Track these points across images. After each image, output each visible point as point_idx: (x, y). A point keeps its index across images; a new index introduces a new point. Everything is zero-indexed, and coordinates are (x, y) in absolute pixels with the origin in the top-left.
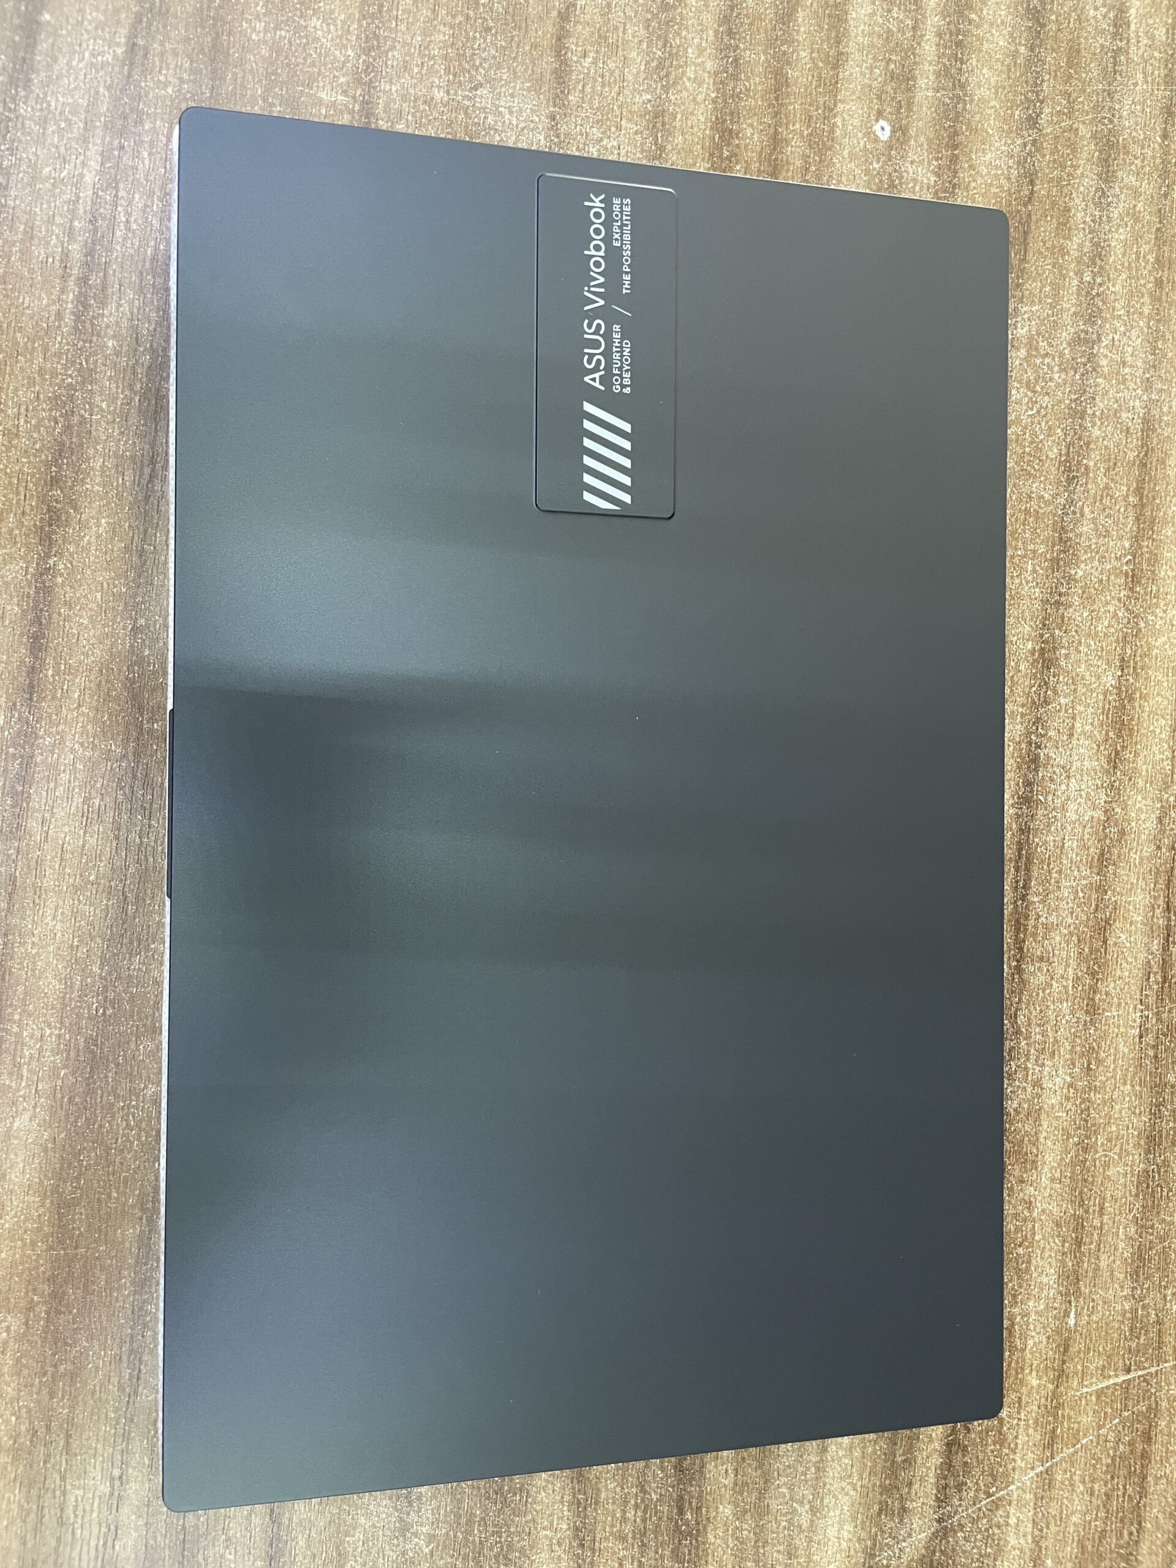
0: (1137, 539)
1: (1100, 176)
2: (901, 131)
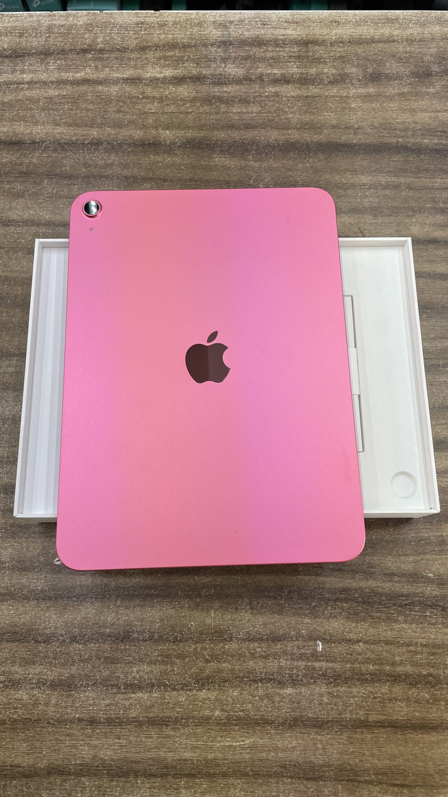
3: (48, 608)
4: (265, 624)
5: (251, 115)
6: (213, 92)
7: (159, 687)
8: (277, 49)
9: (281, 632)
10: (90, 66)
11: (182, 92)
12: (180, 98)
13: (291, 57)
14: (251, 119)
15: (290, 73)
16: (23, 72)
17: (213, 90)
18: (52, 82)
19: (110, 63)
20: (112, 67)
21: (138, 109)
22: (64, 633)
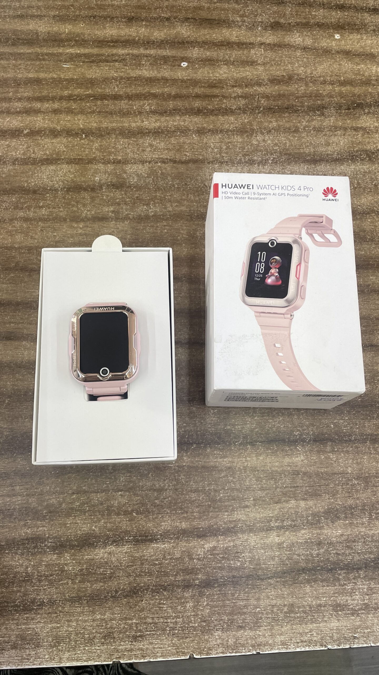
2: (183, 59)
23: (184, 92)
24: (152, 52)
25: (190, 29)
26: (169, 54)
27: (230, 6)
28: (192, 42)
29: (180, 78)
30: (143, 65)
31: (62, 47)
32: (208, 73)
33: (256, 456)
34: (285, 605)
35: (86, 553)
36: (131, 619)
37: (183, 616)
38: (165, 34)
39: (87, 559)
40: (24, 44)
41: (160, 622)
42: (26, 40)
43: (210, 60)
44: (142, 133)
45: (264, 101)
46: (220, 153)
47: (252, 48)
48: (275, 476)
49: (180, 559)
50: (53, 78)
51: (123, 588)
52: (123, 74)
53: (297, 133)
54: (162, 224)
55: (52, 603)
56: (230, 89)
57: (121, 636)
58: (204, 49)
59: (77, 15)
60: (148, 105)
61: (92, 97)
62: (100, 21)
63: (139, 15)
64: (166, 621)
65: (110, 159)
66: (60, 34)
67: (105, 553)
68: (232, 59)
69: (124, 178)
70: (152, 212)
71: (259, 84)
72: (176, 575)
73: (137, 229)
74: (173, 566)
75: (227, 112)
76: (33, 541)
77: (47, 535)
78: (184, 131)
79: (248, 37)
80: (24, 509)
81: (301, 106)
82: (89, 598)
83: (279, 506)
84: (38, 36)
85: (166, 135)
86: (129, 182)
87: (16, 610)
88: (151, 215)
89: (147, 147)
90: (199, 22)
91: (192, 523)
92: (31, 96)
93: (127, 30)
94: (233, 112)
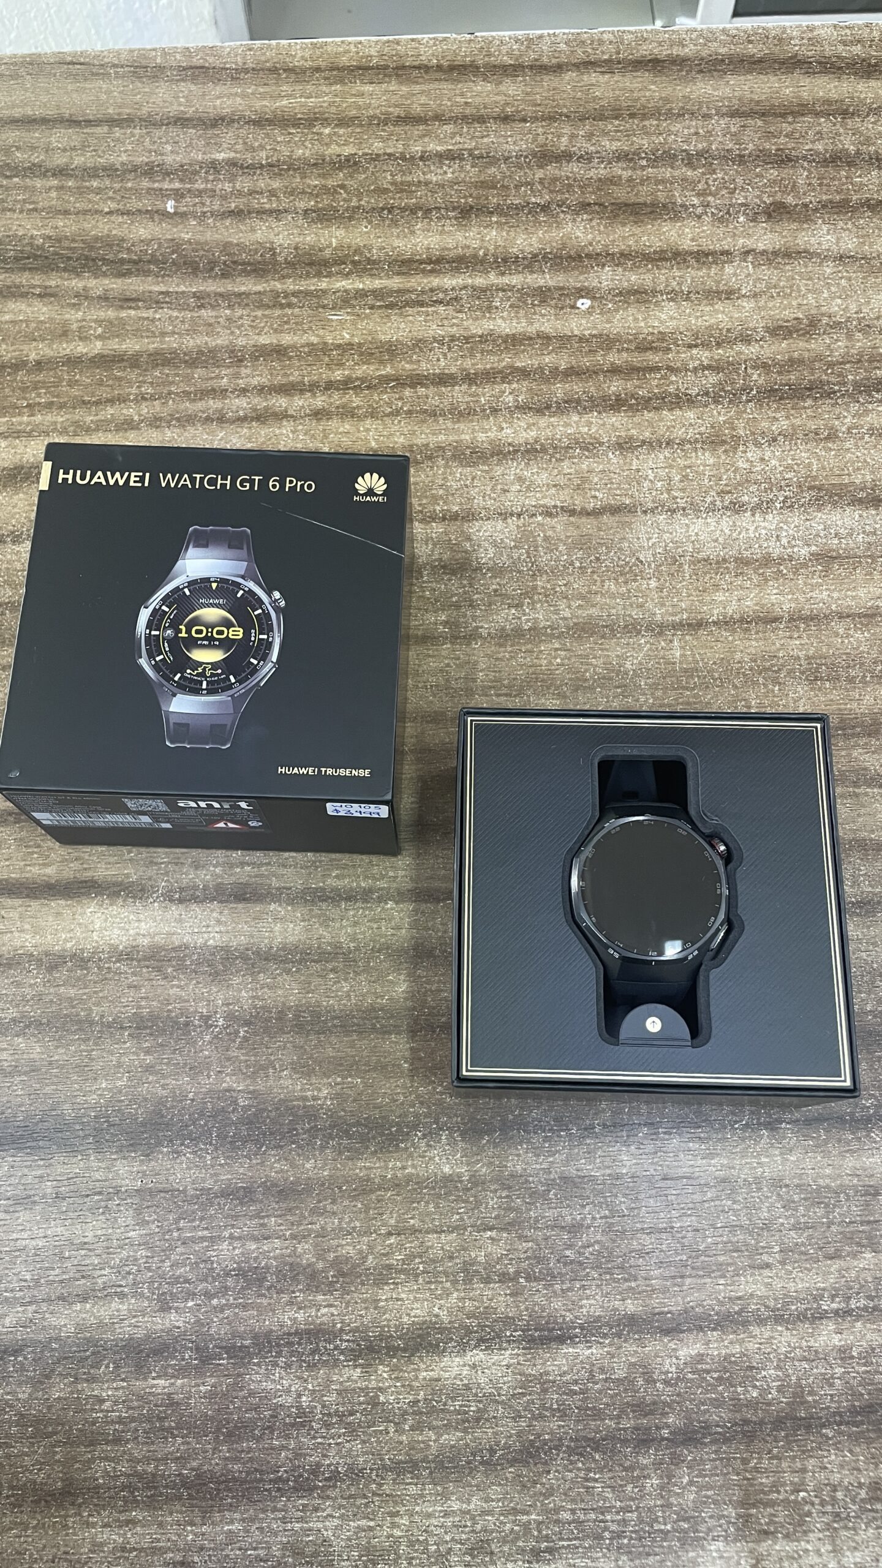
0: (817, 114)
1: (568, 162)
2: (581, 292)
3: (591, 244)
4: (253, 230)
5: (237, 1232)
6: (331, 1306)
7: (412, 158)
8: (151, 1468)
9: (228, 222)
10: (667, 1382)
11: (416, 1299)
12: (421, 1280)
13: (117, 1441)
14: (236, 1217)
15: (123, 1380)
16: (844, 1354)
17: (333, 1310)
18: (761, 1322)
19: (617, 1395)
20: (606, 1380)
21: (526, 1239)
22: (562, 215)
23: (586, 362)
24: (515, 280)
25: (592, 227)
26: (551, 283)
27: (677, 173)
28: (597, 254)
29: (576, 332)
30: (497, 308)
31: (326, 277)
32: (636, 320)
33: (781, 1154)
34: (861, 1485)
35: (423, 1366)
36: (528, 1513)
37: (638, 1507)
38: (540, 240)
39: (425, 1379)
40: (247, 274)
41: (588, 1521)
42: (249, 264)
43: (636, 292)
44: (499, 453)
45: (759, 375)
46: (669, 491)
47: (726, 262)
48: (826, 1197)
49: (627, 1382)
50: (308, 345)
51: (506, 1443)
52: (455, 329)
53: (834, 442)
54: (551, 646)
55: (355, 1474)
56: (685, 352)
57: (506, 1549)
58: (625, 270)
59: (354, 207)
60: (510, 393)
61: (393, 380)
62: (402, 217)
63: (483, 202)
64: (601, 1517)
65: (435, 511)
66: (320, 250)
67: (464, 1365)
68: (685, 289)
69: (466, 552)
70: (528, 620)
71: (747, 340)
72: (619, 1417)
73: (497, 659)
74: (612, 1397)
75: (682, 401)
76: (309, 1339)
77: (339, 1326)
78: (589, 446)
79: (718, 240)
80: (287, 1268)
81: (839, 383)
82: (433, 1465)
83: (836, 1265)
84: (274, 254)
85: (552, 456)
86: (477, 558)
87: (279, 1489)
88: (526, 627)
89: (513, 484)
90: (612, 211)
91: (648, 1302)
92: (267, 383)
93: (459, 236)
94: (693, 402)
